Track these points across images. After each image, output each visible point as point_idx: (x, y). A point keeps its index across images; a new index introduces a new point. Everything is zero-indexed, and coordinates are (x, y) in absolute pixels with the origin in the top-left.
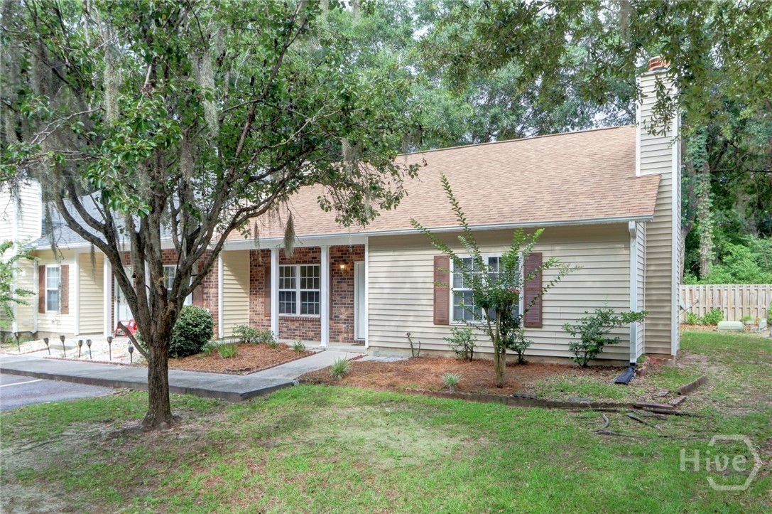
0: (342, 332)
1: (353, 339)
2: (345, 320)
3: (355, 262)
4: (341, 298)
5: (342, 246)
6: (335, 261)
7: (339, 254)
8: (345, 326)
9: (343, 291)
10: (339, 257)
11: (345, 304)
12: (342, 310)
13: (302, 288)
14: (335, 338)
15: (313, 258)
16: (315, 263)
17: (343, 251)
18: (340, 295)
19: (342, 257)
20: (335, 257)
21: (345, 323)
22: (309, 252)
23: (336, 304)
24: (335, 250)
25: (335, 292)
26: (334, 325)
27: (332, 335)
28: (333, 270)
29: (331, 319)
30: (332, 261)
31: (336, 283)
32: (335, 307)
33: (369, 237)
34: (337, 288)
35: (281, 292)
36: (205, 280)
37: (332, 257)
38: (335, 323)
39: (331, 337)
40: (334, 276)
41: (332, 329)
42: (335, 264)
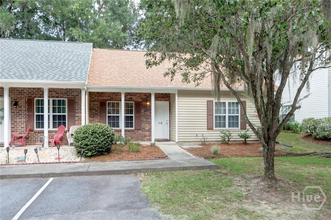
0: (146, 136)
2: (148, 130)
4: (146, 119)
5: (147, 93)
6: (142, 100)
7: (145, 97)
8: (148, 133)
9: (147, 116)
10: (145, 99)
11: (148, 122)
12: (146, 125)
14: (143, 139)
15: (130, 98)
16: (131, 101)
17: (147, 96)
18: (146, 117)
19: (147, 99)
20: (143, 99)
21: (148, 132)
22: (128, 95)
23: (143, 122)
24: (142, 95)
25: (143, 116)
26: (142, 133)
27: (141, 138)
28: (142, 105)
29: (141, 130)
30: (141, 100)
31: (143, 112)
32: (143, 124)
33: (178, 90)
34: (144, 114)
35: (108, 116)
36: (77, 108)
37: (141, 99)
38: (143, 132)
39: (141, 139)
40: (142, 108)
41: (141, 135)
42: (143, 102)
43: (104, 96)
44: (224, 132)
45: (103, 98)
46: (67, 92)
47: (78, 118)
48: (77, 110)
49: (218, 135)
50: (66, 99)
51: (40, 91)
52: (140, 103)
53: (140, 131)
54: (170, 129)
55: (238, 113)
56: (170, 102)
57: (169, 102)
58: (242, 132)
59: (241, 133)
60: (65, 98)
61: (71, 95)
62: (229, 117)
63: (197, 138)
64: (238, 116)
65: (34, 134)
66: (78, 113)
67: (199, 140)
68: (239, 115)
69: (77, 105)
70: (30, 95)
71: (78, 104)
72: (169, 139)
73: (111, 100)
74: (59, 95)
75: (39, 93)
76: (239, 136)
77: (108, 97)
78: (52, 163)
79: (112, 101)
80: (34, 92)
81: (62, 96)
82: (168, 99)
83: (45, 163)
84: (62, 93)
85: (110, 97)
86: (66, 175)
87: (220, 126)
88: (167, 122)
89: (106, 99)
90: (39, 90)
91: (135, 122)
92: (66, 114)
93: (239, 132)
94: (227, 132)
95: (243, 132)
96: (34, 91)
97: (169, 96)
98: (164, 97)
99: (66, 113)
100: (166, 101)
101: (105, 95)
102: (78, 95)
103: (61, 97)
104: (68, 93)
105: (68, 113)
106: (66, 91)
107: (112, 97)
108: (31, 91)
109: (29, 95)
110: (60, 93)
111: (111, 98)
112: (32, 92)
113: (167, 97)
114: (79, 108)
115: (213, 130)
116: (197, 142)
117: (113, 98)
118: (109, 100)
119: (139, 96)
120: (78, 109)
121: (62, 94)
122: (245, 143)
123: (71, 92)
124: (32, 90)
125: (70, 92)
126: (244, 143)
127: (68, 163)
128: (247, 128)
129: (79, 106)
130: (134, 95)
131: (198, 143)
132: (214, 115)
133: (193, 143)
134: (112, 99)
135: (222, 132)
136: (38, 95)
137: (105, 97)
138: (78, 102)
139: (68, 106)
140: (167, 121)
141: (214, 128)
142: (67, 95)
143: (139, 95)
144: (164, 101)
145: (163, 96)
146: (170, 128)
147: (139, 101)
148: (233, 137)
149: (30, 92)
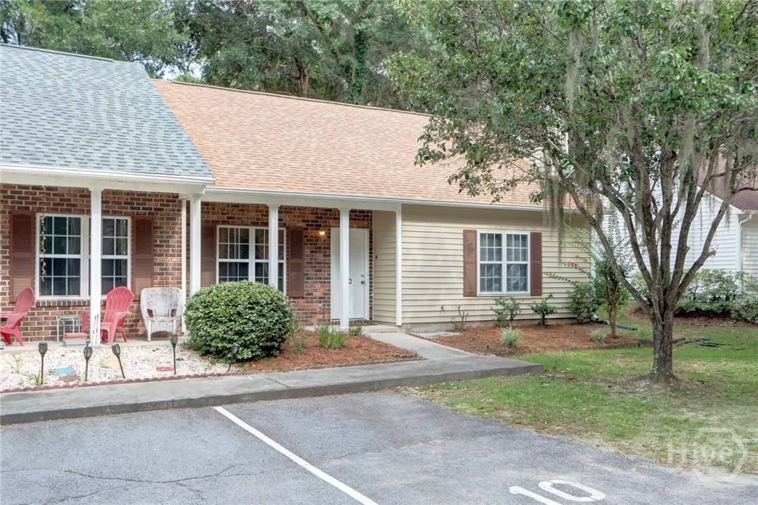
0: (316, 313)
1: (329, 320)
2: (320, 298)
3: (332, 228)
4: (316, 271)
5: (317, 209)
6: (307, 225)
7: (313, 217)
8: (321, 305)
9: (317, 263)
10: (313, 221)
11: (321, 278)
12: (316, 285)
13: (257, 258)
14: (307, 321)
17: (317, 214)
18: (315, 267)
19: (317, 222)
20: (308, 221)
21: (320, 302)
23: (309, 278)
24: (307, 212)
25: (308, 263)
26: (306, 305)
27: (303, 317)
28: (305, 236)
29: (302, 298)
30: (304, 225)
31: (309, 253)
32: (307, 282)
33: (403, 204)
34: (311, 259)
35: (220, 263)
36: (158, 243)
37: (303, 221)
38: (307, 302)
39: (302, 321)
40: (306, 244)
41: (303, 310)
42: (307, 229)
43: (211, 211)
44: (502, 301)
45: (208, 217)
46: (131, 199)
47: (161, 269)
48: (158, 249)
49: (488, 307)
50: (129, 219)
51: (54, 195)
52: (301, 231)
53: (300, 300)
54: (373, 295)
55: (525, 259)
56: (371, 231)
57: (368, 230)
58: (537, 301)
59: (534, 303)
60: (126, 214)
61: (143, 209)
62: (509, 266)
63: (443, 314)
64: (526, 265)
65: (36, 312)
66: (162, 255)
67: (449, 320)
68: (528, 262)
69: (159, 234)
70: (24, 205)
71: (161, 232)
72: (368, 319)
73: (228, 223)
74: (110, 207)
75: (53, 200)
76: (533, 309)
77: (222, 213)
78: (160, 380)
79: (232, 224)
80: (38, 196)
81: (117, 209)
82: (366, 223)
83: (143, 381)
84: (117, 203)
85: (226, 214)
86: (246, 398)
87: (490, 288)
88: (362, 279)
89: (216, 219)
90: (52, 192)
91: (287, 279)
92: (128, 257)
93: (531, 302)
94: (507, 300)
95: (539, 301)
96: (35, 194)
97: (368, 216)
98: (359, 219)
99: (126, 254)
100: (363, 227)
101: (213, 209)
102: (162, 210)
103: (115, 213)
104: (135, 202)
105: (132, 255)
106: (129, 197)
107: (230, 215)
108: (26, 193)
109: (21, 203)
110: (113, 202)
111: (228, 218)
112: (31, 196)
113: (364, 220)
114: (165, 241)
115: (476, 296)
116: (442, 324)
117: (234, 218)
118: (224, 222)
119: (298, 214)
120: (162, 246)
121: (117, 206)
122: (543, 324)
123: (143, 200)
124: (31, 190)
125: (139, 199)
126: (539, 324)
127: (200, 377)
128: (544, 291)
129: (163, 237)
130: (288, 212)
131: (444, 327)
132: (479, 262)
133: (434, 326)
134: (230, 220)
135: (499, 301)
136: (49, 204)
137: (214, 213)
138: (162, 228)
139: (132, 236)
140: (362, 276)
141: (479, 292)
142: (131, 208)
143: (300, 213)
144: (359, 228)
145: (355, 216)
146: (370, 294)
147: (300, 227)
148: (523, 312)
149: (23, 195)
